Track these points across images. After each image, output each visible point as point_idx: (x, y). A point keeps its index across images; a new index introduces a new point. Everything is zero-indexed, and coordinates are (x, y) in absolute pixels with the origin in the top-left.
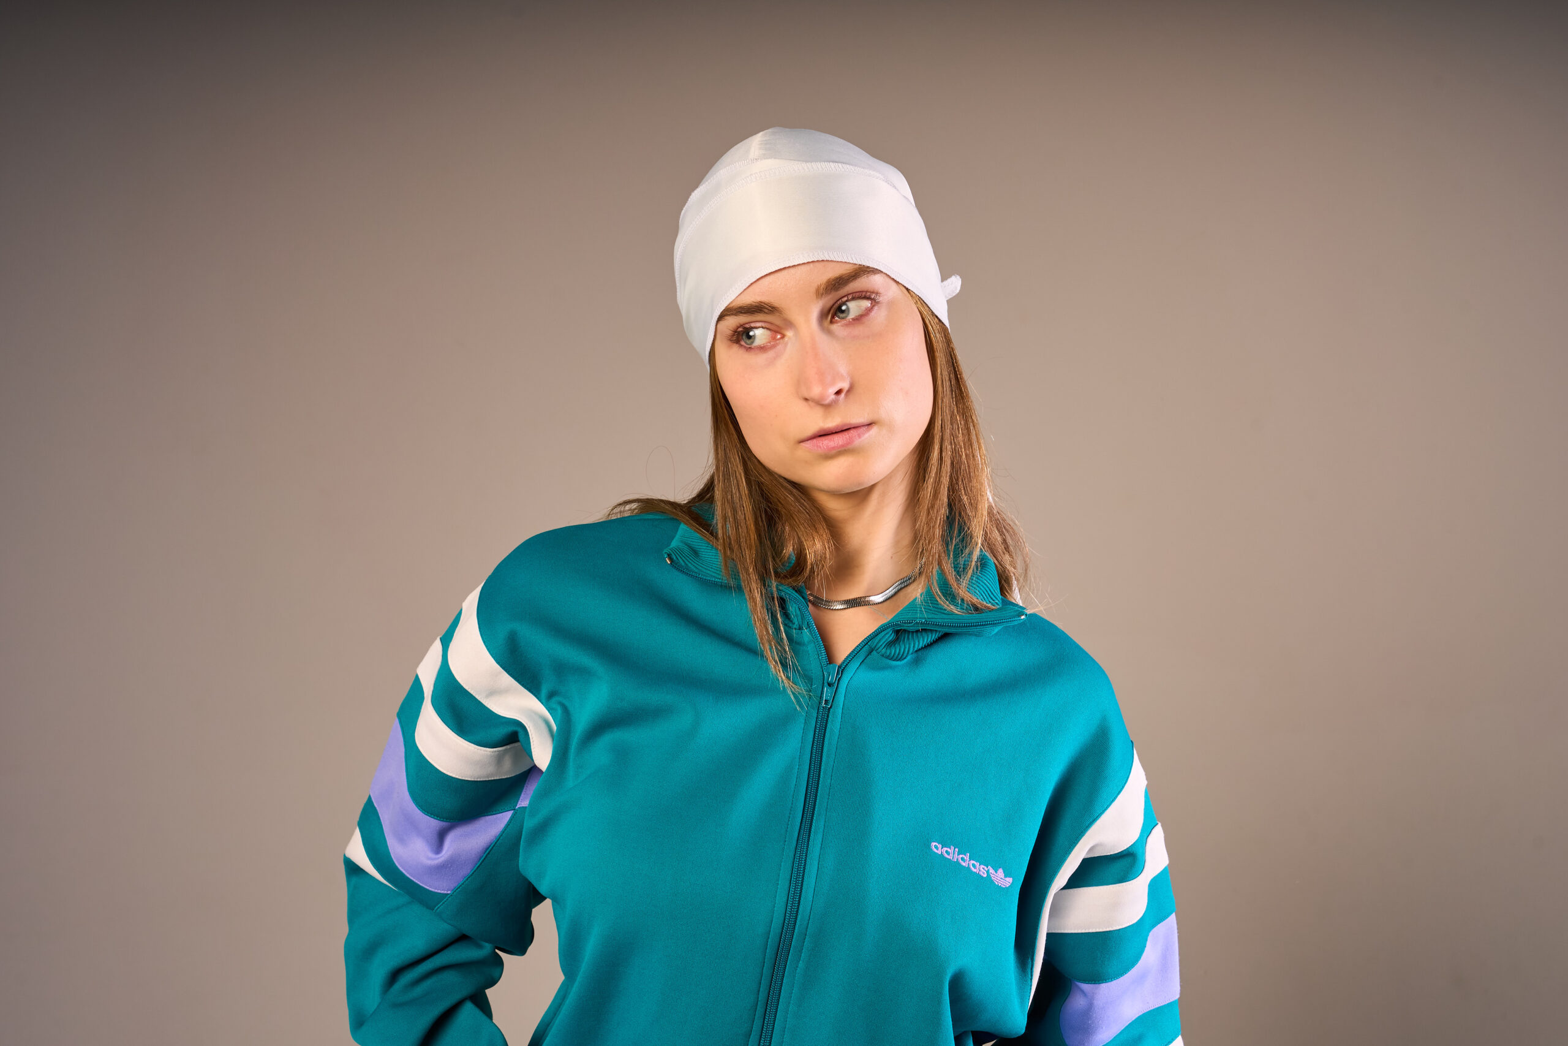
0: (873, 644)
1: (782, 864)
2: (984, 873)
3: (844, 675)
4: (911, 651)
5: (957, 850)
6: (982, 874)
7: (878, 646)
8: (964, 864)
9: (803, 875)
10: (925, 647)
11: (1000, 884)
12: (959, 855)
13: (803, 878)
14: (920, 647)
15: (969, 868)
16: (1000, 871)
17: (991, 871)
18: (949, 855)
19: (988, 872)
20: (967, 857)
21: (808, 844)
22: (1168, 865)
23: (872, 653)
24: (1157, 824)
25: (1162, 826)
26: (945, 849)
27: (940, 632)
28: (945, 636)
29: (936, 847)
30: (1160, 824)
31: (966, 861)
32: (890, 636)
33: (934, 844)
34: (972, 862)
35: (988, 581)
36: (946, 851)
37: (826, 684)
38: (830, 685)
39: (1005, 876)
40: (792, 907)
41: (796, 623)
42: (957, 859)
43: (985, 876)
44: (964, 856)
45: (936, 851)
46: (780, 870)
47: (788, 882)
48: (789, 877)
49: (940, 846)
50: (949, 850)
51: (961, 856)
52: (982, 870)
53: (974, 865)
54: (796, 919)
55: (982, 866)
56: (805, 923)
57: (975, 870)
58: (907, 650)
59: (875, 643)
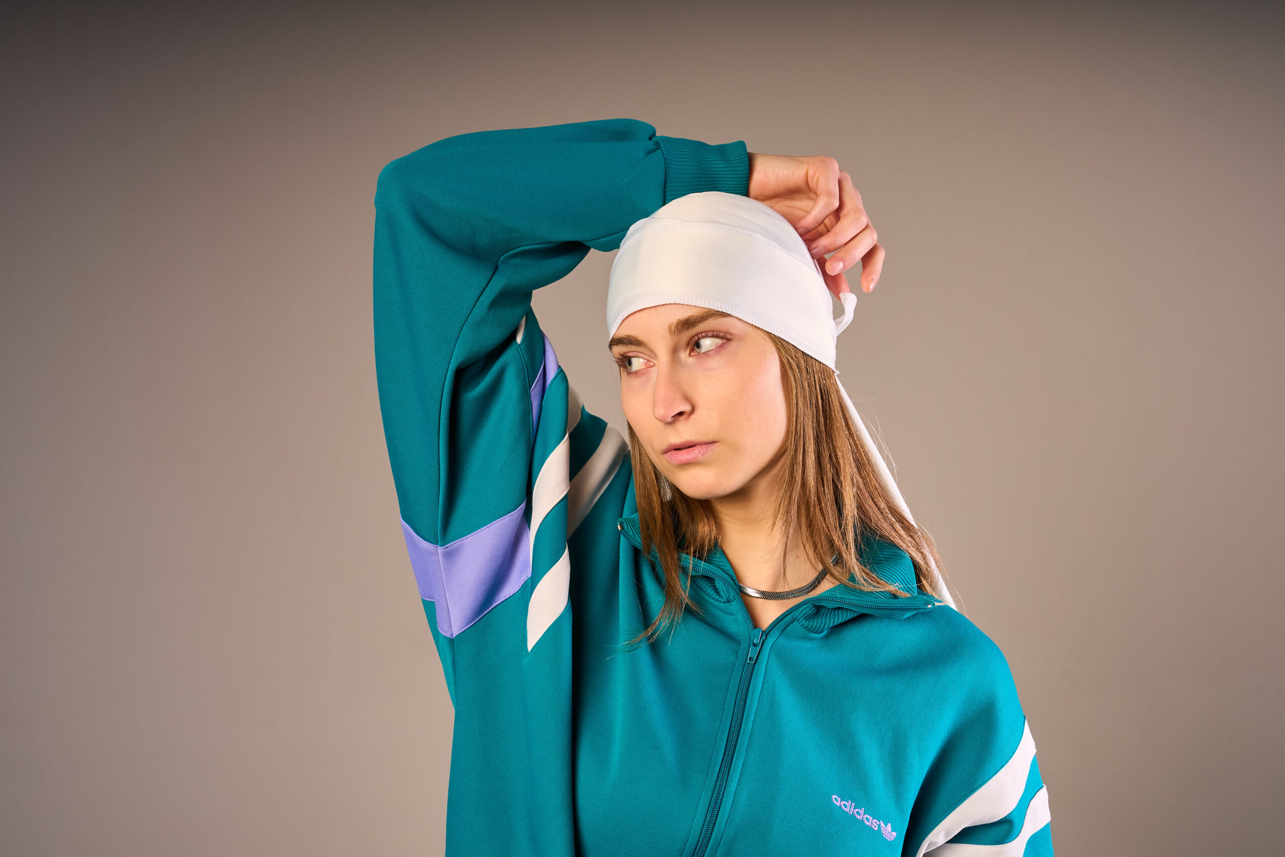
0: (795, 614)
1: (703, 793)
2: (875, 827)
3: (768, 639)
4: (826, 627)
5: (853, 804)
6: (873, 826)
7: (799, 617)
8: (859, 818)
9: (720, 806)
10: (840, 624)
11: (887, 838)
12: (854, 809)
13: (719, 808)
14: (835, 624)
15: (863, 821)
16: (889, 826)
17: (882, 825)
18: (846, 808)
19: (879, 826)
20: (862, 811)
21: (729, 772)
22: (1050, 822)
23: (794, 623)
24: (1043, 787)
25: (1047, 788)
26: (844, 802)
27: (855, 612)
28: (861, 617)
29: (836, 799)
30: (1045, 787)
31: (861, 815)
32: (809, 609)
33: (835, 796)
34: (866, 816)
35: (904, 571)
36: (844, 805)
37: (752, 644)
38: (755, 645)
39: (892, 832)
40: (709, 821)
41: (725, 597)
42: (853, 812)
43: (876, 829)
44: (859, 810)
45: (836, 803)
46: (700, 798)
47: (706, 810)
48: (707, 806)
49: (839, 799)
50: (846, 803)
51: (857, 810)
52: (875, 823)
53: (867, 819)
54: (711, 834)
55: (875, 820)
56: (720, 835)
57: (868, 823)
58: (823, 624)
59: (797, 615)
